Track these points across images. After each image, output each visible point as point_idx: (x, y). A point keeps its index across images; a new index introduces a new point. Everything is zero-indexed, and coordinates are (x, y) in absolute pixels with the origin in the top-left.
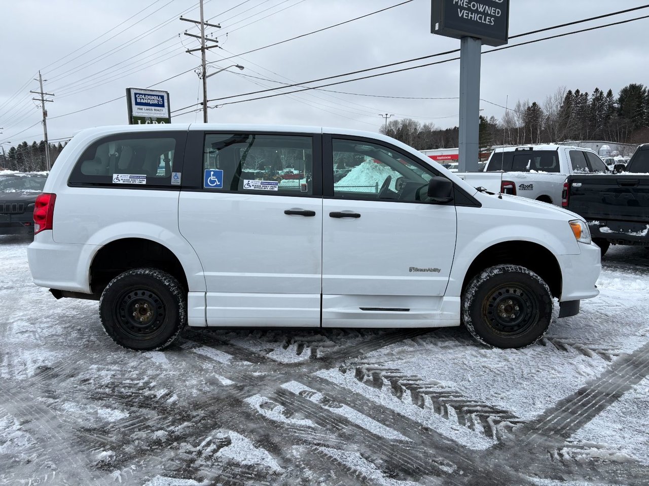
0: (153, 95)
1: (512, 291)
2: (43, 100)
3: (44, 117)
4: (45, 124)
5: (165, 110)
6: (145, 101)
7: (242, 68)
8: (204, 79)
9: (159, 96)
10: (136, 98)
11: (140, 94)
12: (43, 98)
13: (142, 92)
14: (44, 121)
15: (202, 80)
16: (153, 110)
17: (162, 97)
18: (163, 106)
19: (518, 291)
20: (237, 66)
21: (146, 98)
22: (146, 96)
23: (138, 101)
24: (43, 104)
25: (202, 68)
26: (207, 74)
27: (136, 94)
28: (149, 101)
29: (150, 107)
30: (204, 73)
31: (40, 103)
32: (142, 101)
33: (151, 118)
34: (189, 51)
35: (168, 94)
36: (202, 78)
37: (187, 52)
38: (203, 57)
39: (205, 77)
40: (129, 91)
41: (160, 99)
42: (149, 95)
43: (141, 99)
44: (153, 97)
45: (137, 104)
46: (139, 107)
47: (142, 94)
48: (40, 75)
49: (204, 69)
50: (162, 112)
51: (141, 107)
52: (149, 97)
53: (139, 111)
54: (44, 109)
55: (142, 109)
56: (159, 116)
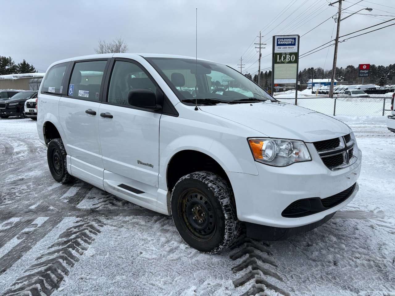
0: (289, 38)
1: (199, 197)
2: (260, 48)
3: (260, 57)
4: (260, 61)
5: (296, 47)
6: (284, 43)
7: (371, 10)
8: (338, 22)
9: (292, 38)
10: (278, 42)
11: (280, 39)
12: (260, 46)
13: (282, 37)
14: (260, 59)
15: (337, 23)
16: (288, 48)
17: (295, 39)
18: (294, 45)
19: (204, 198)
20: (367, 9)
21: (284, 41)
22: (284, 39)
23: (279, 43)
24: (260, 50)
25: (338, 14)
26: (341, 19)
27: (278, 39)
28: (286, 42)
29: (286, 46)
30: (339, 17)
31: (259, 49)
32: (281, 43)
33: (285, 53)
34: (331, 4)
35: (299, 37)
36: (337, 21)
37: (329, 5)
38: (339, 7)
39: (340, 20)
40: (274, 37)
41: (293, 40)
42: (286, 39)
43: (281, 42)
44: (288, 40)
45: (278, 45)
46: (279, 47)
47: (282, 39)
48: (260, 34)
49: (340, 15)
50: (293, 49)
51: (280, 47)
52: (286, 40)
53: (279, 49)
54: (260, 53)
55: (280, 48)
56: (291, 51)
